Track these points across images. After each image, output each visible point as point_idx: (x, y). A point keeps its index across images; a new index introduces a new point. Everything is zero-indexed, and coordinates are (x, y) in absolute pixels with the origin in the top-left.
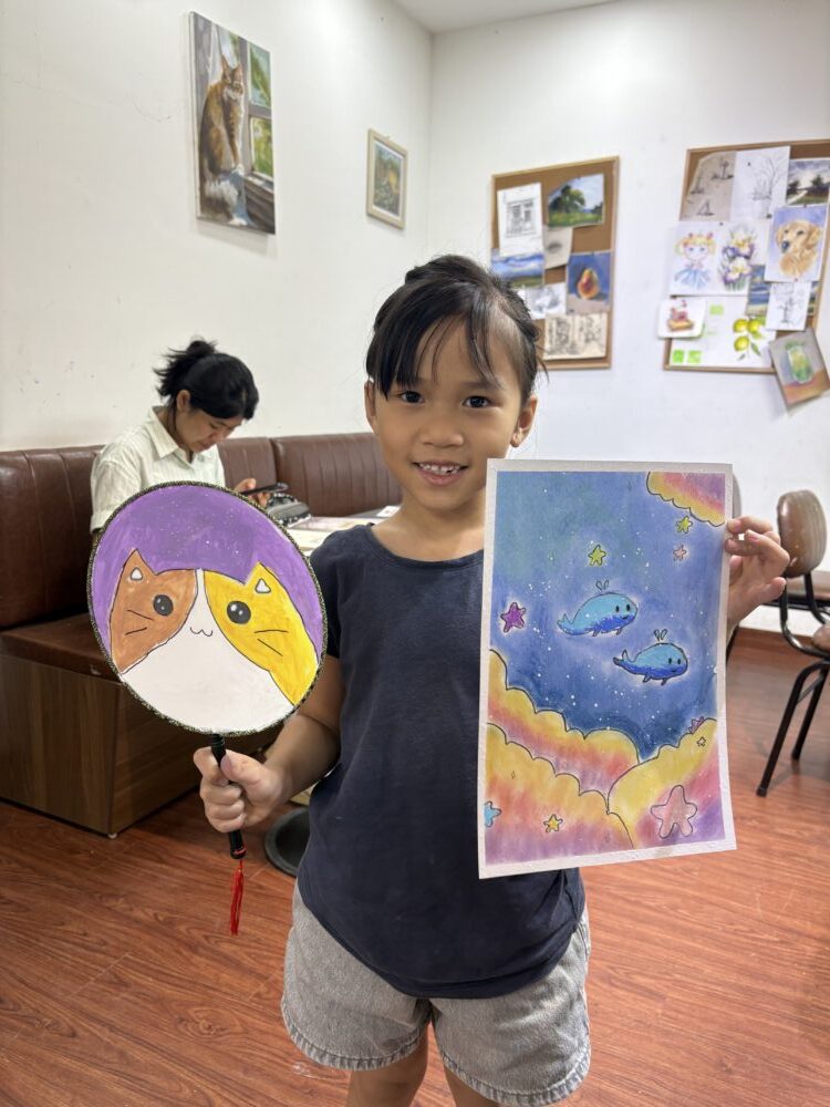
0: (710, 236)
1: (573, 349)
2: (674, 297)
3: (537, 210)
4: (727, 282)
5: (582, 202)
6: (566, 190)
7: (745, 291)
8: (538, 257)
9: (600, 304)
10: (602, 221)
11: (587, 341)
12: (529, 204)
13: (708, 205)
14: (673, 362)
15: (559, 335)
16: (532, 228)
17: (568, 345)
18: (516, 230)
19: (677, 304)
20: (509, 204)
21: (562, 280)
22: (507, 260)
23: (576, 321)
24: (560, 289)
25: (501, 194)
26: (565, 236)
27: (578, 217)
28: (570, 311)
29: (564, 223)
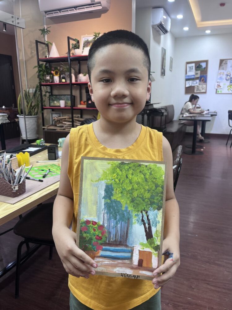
0: (224, 73)
1: (200, 90)
2: (218, 82)
3: (194, 68)
4: (226, 80)
5: (202, 67)
6: (199, 65)
7: (229, 81)
8: (194, 75)
9: (205, 83)
10: (205, 70)
11: (202, 89)
12: (192, 67)
13: (223, 68)
14: (217, 93)
15: (197, 88)
16: (193, 71)
17: (199, 90)
18: (190, 71)
19: (218, 83)
20: (189, 67)
21: (198, 79)
22: (188, 76)
23: (200, 86)
24: (198, 81)
25: (187, 65)
26: (199, 72)
27: (201, 69)
28: (199, 84)
29: (198, 70)
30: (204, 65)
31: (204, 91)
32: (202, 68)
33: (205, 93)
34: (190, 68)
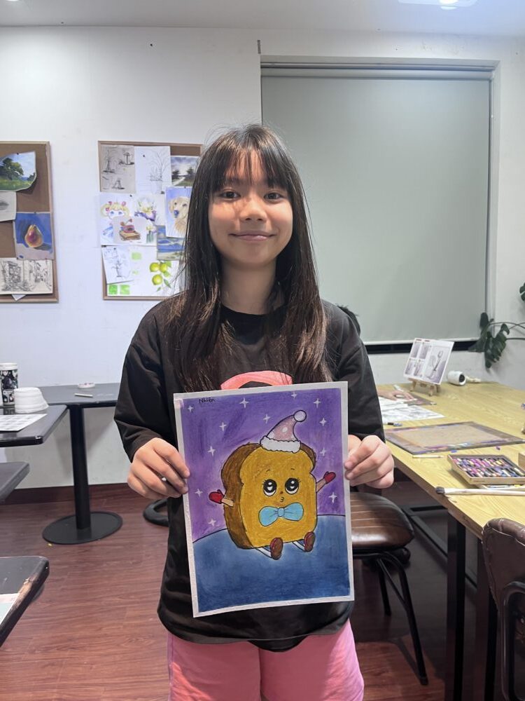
0: (124, 204)
1: (25, 286)
5: (21, 172)
6: (8, 161)
7: (155, 243)
9: (45, 253)
10: (40, 187)
11: (37, 280)
13: (119, 182)
14: (110, 294)
15: (12, 275)
17: (20, 284)
23: (26, 265)
28: (20, 257)
29: (8, 188)
30: (26, 164)
31: (45, 289)
32: (23, 178)
33: (51, 297)
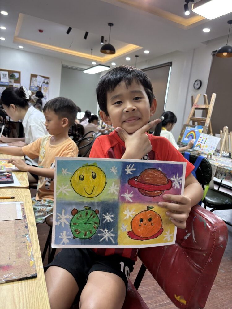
3: (7, 76)
5: (15, 76)
6: (13, 74)
8: (8, 83)
10: (19, 80)
12: (6, 74)
16: (6, 78)
18: (3, 78)
20: (2, 73)
22: (2, 82)
26: (12, 81)
27: (14, 78)
29: (12, 79)
30: (17, 75)
32: (16, 78)
34: (4, 75)
